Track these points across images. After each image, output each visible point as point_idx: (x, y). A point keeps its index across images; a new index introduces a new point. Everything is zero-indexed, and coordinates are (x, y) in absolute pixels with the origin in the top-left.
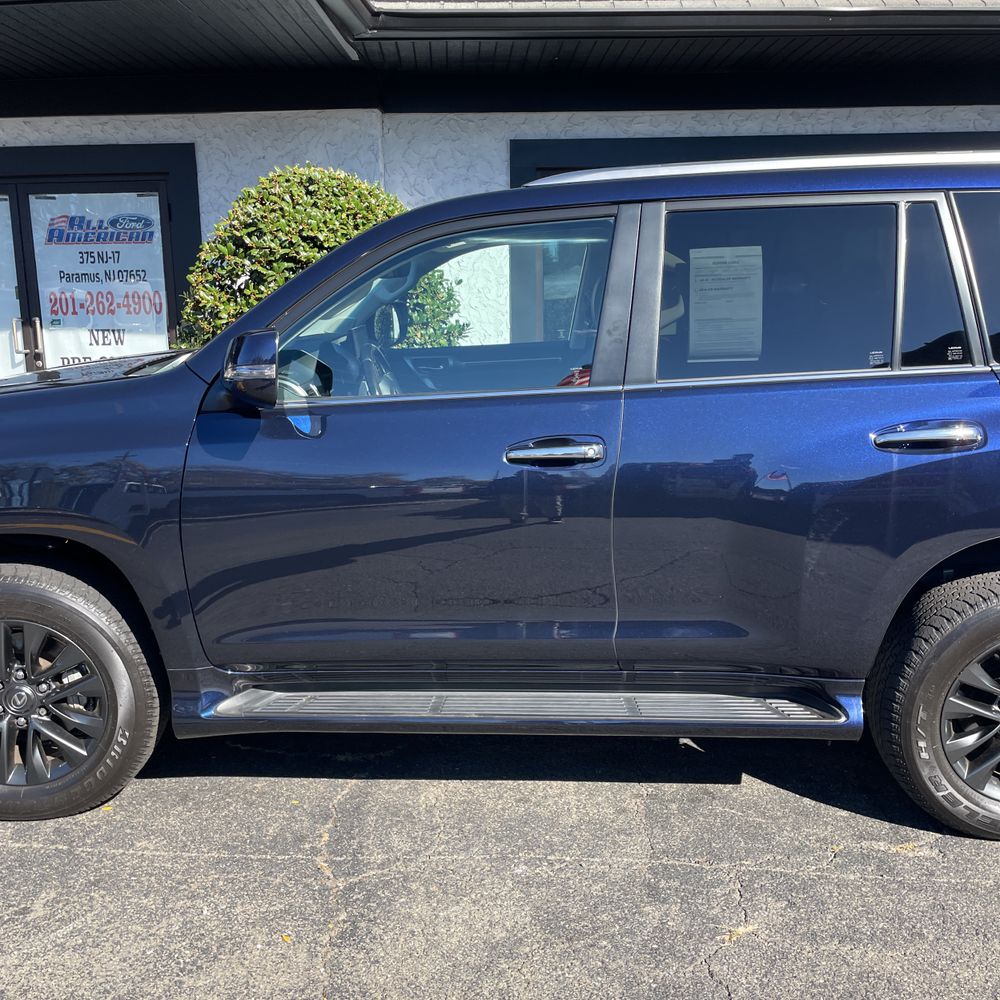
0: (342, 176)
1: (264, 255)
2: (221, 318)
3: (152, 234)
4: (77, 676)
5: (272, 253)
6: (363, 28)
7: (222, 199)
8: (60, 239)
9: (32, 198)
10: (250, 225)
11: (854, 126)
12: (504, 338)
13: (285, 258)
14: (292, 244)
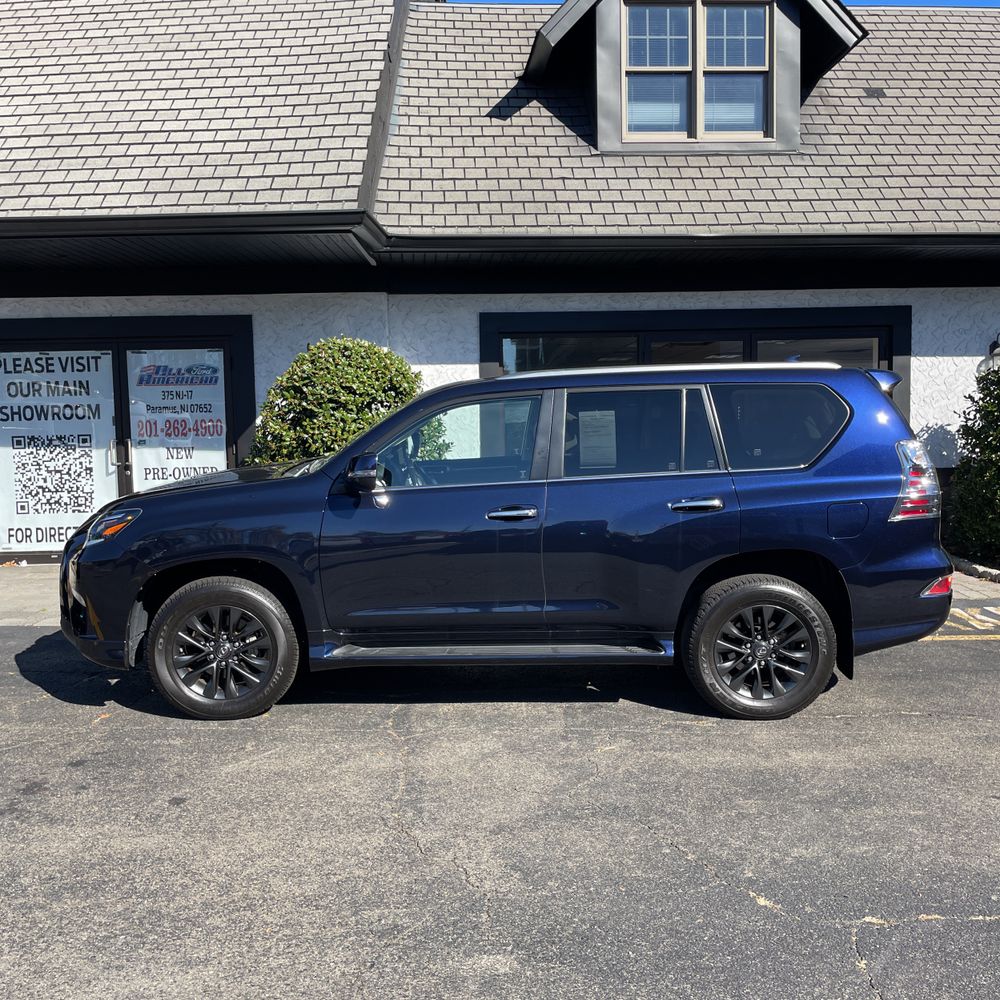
0: (366, 344)
1: (317, 399)
2: (285, 441)
3: (217, 379)
4: (254, 638)
5: (322, 398)
6: (380, 246)
7: (270, 355)
8: (148, 383)
9: (128, 352)
10: (305, 379)
11: (724, 304)
12: (476, 454)
13: (331, 401)
14: (335, 391)
